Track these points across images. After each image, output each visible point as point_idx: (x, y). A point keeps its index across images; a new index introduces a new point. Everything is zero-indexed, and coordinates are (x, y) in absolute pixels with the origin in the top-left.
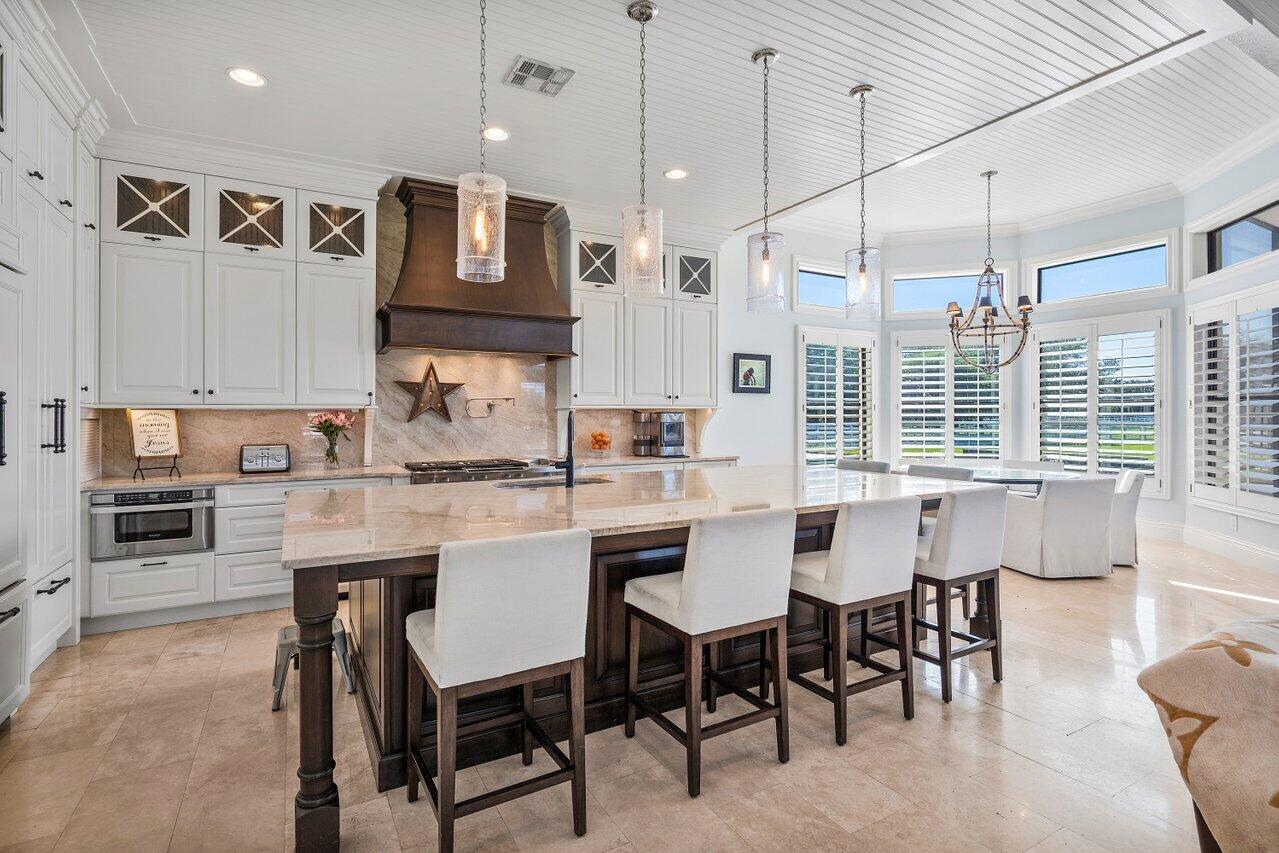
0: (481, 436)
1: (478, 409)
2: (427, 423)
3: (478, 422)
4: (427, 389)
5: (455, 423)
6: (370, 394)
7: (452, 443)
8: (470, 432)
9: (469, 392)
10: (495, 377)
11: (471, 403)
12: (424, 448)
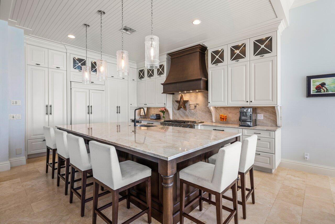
0: (193, 114)
1: (192, 107)
2: (182, 110)
3: (193, 111)
4: (181, 102)
5: (188, 111)
6: (165, 104)
7: (187, 116)
8: (191, 113)
9: (191, 103)
10: (196, 98)
11: (191, 105)
12: (182, 117)
